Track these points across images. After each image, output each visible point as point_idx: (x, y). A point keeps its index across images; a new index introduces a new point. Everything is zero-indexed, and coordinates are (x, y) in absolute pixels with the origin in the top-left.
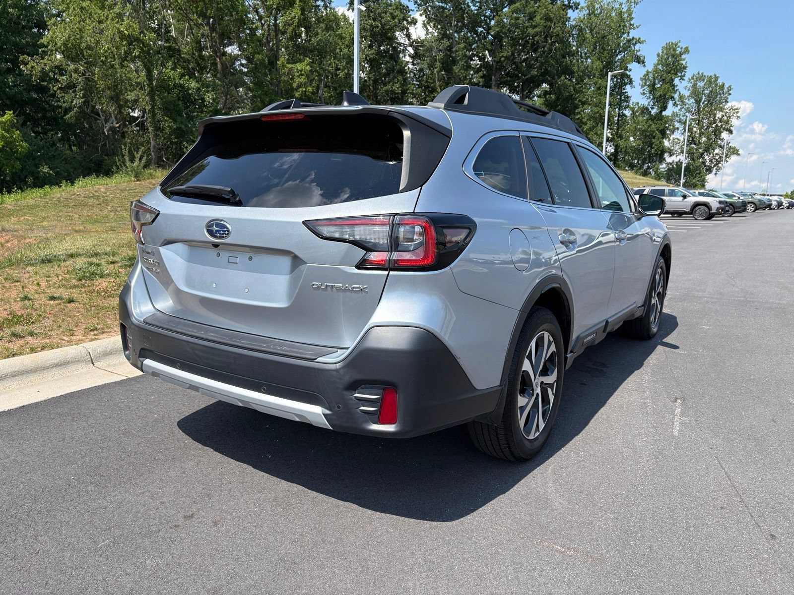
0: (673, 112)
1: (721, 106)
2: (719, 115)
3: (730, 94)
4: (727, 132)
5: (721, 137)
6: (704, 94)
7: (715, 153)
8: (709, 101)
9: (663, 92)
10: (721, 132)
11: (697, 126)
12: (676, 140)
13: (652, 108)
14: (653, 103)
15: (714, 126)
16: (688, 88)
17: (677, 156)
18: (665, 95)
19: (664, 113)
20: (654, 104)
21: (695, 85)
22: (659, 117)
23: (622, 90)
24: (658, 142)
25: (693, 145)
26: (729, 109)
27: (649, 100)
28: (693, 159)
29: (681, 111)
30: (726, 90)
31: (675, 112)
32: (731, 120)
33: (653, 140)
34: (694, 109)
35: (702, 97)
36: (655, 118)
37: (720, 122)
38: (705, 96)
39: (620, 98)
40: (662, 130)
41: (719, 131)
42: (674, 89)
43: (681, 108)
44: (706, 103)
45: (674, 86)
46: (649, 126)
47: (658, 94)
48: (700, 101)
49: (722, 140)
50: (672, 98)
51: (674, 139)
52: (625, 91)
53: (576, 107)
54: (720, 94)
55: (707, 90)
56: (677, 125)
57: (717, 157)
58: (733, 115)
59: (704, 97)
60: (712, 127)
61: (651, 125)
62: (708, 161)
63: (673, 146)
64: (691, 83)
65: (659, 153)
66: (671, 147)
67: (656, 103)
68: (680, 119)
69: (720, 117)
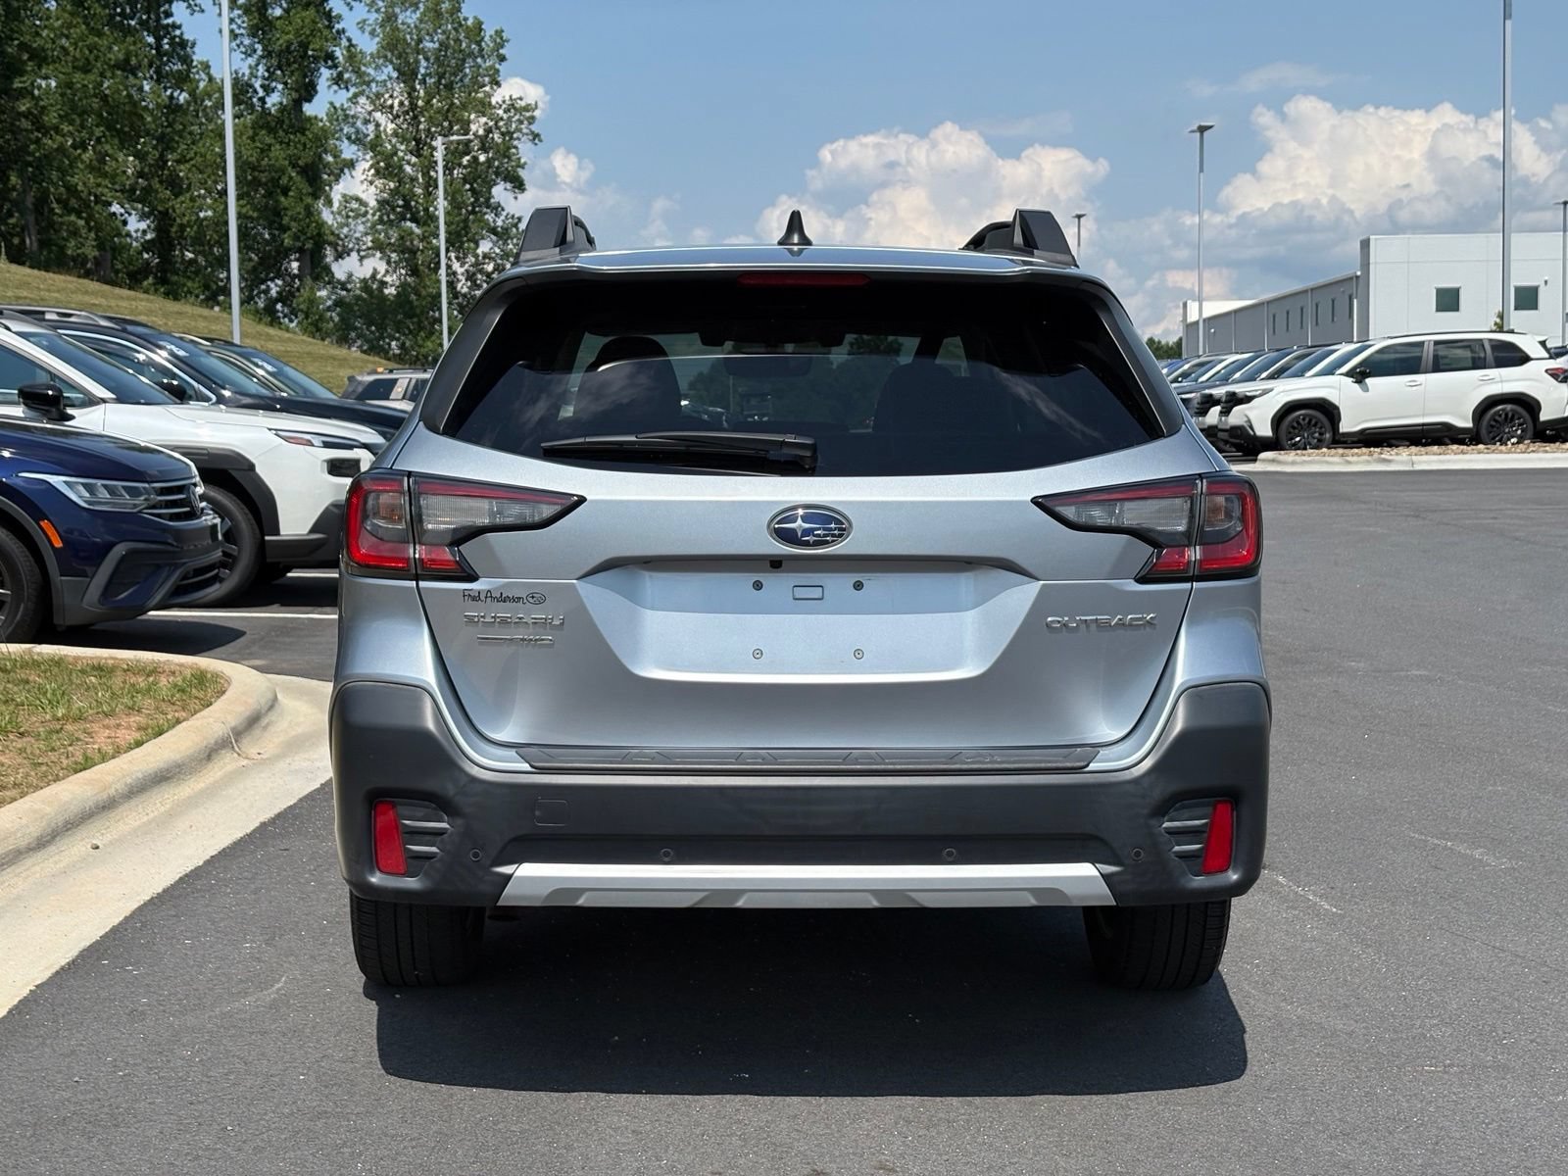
0: (332, 104)
1: (480, 95)
2: (479, 124)
3: (502, 59)
4: (509, 186)
5: (492, 201)
6: (423, 51)
7: (479, 251)
8: (441, 76)
9: (297, 34)
10: (491, 184)
11: (414, 159)
12: (355, 205)
13: (268, 90)
14: (268, 70)
15: (466, 160)
16: (368, 29)
17: (362, 259)
18: (304, 46)
19: (309, 109)
20: (271, 77)
21: (390, 18)
22: (291, 122)
23: (158, 20)
24: (300, 209)
25: (409, 224)
26: (504, 106)
27: (251, 61)
28: (414, 271)
29: (355, 103)
30: (488, 43)
31: (338, 105)
32: (516, 143)
33: (283, 199)
34: (396, 102)
35: (417, 62)
36: (280, 122)
37: (484, 149)
38: (427, 59)
39: (159, 47)
40: (306, 165)
41: (484, 181)
42: (330, 27)
43: (356, 96)
44: (430, 81)
45: (328, 15)
46: (262, 150)
47: (281, 41)
48: (414, 73)
49: (497, 209)
50: (330, 56)
51: (347, 199)
52: (170, 21)
53: (15, 69)
54: (471, 54)
55: (432, 41)
56: (348, 151)
57: (490, 268)
58: (519, 130)
59: (423, 63)
60: (460, 165)
61: (270, 146)
62: (462, 278)
63: (347, 225)
64: (378, 11)
65: (309, 245)
66: (341, 226)
67: (279, 72)
68: (358, 132)
69: (481, 132)
